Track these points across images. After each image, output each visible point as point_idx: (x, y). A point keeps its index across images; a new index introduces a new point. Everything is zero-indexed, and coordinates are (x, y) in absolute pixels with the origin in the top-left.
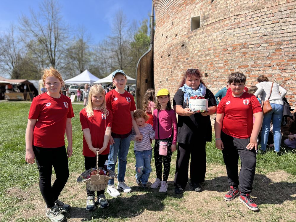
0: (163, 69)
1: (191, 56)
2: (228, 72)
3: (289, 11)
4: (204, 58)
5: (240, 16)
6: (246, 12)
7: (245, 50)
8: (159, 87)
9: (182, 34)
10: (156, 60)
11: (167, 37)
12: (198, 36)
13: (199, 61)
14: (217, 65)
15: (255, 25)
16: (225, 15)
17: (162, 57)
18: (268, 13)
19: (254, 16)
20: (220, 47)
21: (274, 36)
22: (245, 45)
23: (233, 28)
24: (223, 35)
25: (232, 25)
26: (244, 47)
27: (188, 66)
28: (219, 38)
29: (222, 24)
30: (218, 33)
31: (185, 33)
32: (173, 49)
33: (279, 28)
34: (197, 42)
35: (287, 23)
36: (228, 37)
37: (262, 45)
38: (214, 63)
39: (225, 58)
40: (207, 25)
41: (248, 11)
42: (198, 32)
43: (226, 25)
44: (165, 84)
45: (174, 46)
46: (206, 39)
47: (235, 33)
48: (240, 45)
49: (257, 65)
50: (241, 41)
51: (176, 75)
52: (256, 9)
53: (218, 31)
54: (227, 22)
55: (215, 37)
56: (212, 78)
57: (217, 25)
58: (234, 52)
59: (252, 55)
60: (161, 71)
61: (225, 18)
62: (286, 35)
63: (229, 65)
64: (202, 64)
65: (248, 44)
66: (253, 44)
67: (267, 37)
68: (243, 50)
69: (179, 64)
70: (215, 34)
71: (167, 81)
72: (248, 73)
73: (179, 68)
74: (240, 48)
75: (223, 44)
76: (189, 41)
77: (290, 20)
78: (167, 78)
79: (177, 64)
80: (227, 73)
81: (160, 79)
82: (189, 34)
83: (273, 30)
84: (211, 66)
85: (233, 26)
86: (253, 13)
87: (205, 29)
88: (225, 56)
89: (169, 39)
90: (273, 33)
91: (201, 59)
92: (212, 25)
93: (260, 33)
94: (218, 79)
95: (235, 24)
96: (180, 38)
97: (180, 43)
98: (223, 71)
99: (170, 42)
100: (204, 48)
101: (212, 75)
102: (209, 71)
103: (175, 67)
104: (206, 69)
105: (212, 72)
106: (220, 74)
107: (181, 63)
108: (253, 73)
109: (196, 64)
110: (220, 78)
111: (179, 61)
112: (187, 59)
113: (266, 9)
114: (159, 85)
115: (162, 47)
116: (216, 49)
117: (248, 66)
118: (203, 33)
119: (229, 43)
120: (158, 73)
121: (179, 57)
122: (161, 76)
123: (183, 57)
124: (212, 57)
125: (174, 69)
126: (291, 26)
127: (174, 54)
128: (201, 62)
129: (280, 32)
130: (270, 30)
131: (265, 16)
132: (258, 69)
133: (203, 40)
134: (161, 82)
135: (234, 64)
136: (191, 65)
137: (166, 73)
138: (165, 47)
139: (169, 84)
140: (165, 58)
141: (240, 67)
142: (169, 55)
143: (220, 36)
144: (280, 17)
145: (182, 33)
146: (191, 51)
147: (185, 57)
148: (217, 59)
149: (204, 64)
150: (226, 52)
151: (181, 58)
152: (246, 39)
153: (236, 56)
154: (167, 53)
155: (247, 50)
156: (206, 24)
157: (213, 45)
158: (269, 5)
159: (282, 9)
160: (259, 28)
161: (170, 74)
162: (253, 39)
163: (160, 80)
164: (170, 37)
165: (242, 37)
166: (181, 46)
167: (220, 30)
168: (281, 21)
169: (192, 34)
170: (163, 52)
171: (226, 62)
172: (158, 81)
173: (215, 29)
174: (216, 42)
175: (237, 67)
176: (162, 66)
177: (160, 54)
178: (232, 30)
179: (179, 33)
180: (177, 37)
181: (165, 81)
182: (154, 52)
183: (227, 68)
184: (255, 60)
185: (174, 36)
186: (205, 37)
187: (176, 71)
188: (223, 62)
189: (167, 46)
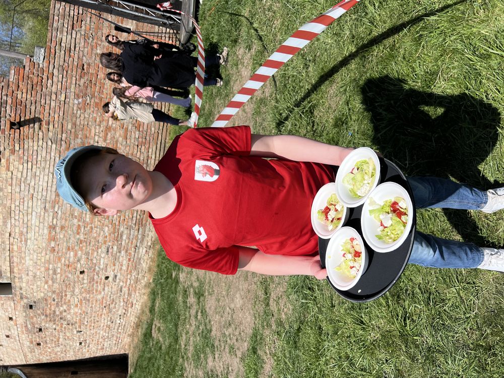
1: (50, 294)
2: (82, 247)
3: (23, 184)
4: (59, 276)
5: (12, 233)
6: (9, 226)
7: (57, 228)
8: (89, 346)
9: (12, 310)
11: (8, 336)
12: (24, 285)
14: (71, 260)
15: (29, 217)
16: (4, 249)
17: (39, 344)
18: (17, 203)
19: (17, 218)
20: (48, 256)
21: (48, 199)
22: (52, 227)
23: (26, 241)
24: (32, 252)
25: (21, 241)
26: (54, 228)
27: (64, 298)
28: (35, 257)
29: (15, 254)
30: (27, 258)
31: (12, 304)
32: (33, 324)
33: (40, 194)
34: (32, 287)
35: (36, 186)
36: (36, 246)
37: (56, 210)
38: (67, 262)
39: (64, 250)
40: (11, 272)
41: (9, 224)
42: (18, 284)
43: (19, 248)
44: (84, 335)
45: (28, 322)
46: (30, 273)
47: (33, 238)
48: (50, 233)
49: (79, 216)
50: (46, 231)
51: (74, 316)
52: (9, 216)
53: (24, 258)
54: (15, 248)
55: (32, 261)
56: (87, 266)
57: (15, 259)
58: (57, 239)
59: (66, 220)
61: (9, 250)
62: (49, 188)
63: (73, 245)
65: (51, 224)
66: (53, 219)
67: (47, 205)
68: (58, 230)
69: (57, 313)
70: (28, 262)
71: (81, 331)
72: (88, 225)
73: (65, 311)
74: (54, 233)
75: (44, 252)
76: (27, 298)
77: (32, 184)
78: (75, 332)
80: (84, 248)
81: (74, 344)
82: (15, 298)
83: (41, 200)
84: (71, 266)
85: (23, 239)
86: (13, 219)
87: (15, 275)
88: (61, 249)
90: (44, 200)
92: (14, 266)
93: (40, 212)
94: (89, 258)
95: (21, 239)
96: (17, 313)
97: (25, 312)
98: (80, 252)
99: (19, 330)
100: (43, 276)
101: (83, 266)
102: (77, 269)
103: (61, 318)
104: (74, 273)
105: (79, 266)
106: (83, 256)
107: (57, 309)
108: (88, 220)
110: (89, 255)
111: (54, 312)
112: (54, 300)
113: (13, 206)
114: (85, 346)
116: (49, 262)
117: (79, 225)
118: (21, 278)
119: (44, 245)
120: (65, 351)
121: (48, 312)
122: (71, 343)
123: (49, 306)
124: (59, 265)
125: (65, 320)
126: (41, 183)
127: (41, 321)
128: (62, 280)
129: (44, 193)
130: (40, 202)
131: (21, 207)
132: (84, 215)
133: (30, 278)
134: (81, 343)
135: (73, 239)
136: (63, 294)
137: (68, 334)
138: (24, 339)
139: (86, 328)
140: (42, 338)
141: (78, 233)
142: (40, 330)
143: (31, 256)
144: (27, 193)
145: (10, 310)
146: (42, 295)
147: (51, 303)
148: (63, 260)
149: (66, 276)
150: (56, 249)
151: (50, 310)
152: (44, 226)
153: (64, 237)
154: (35, 334)
155: (58, 225)
156: (9, 275)
157: (42, 265)
158: (8, 203)
159: (18, 190)
160: (34, 213)
161: (71, 327)
162: (47, 219)
163: (76, 346)
164: (10, 330)
165: (40, 231)
166: (31, 310)
167: (23, 255)
168: (32, 191)
169: (18, 293)
170: (32, 342)
171: (69, 249)
172: (79, 350)
173: (21, 262)
174: (39, 262)
175: (78, 236)
176: (55, 342)
177: (33, 349)
178: (29, 241)
179: (9, 314)
180: (14, 318)
181: (79, 336)
183: (76, 248)
184: (72, 217)
185: (11, 322)
186: (28, 275)
187: (69, 316)
188: (68, 252)
189: (23, 336)
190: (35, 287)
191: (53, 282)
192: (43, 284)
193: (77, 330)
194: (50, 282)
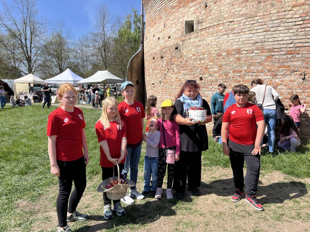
0: (156, 71)
1: (185, 59)
2: (222, 76)
3: (279, 21)
4: (199, 62)
5: (233, 22)
6: (239, 19)
7: (239, 55)
8: (152, 89)
9: (175, 37)
10: (147, 61)
11: (159, 38)
12: (192, 40)
13: (193, 65)
14: (211, 70)
15: (248, 33)
16: (219, 20)
17: (154, 58)
18: (260, 21)
19: (247, 23)
20: (214, 52)
21: (266, 43)
22: (239, 51)
23: (227, 34)
24: (218, 40)
25: (226, 31)
26: (238, 53)
27: (182, 69)
28: (213, 43)
29: (216, 29)
30: (212, 38)
31: (179, 36)
32: (166, 52)
33: (271, 36)
34: (191, 45)
35: (278, 32)
36: (222, 42)
37: (255, 52)
38: (209, 67)
39: (219, 63)
40: (202, 30)
41: (242, 19)
42: (193, 36)
43: (220, 31)
44: (158, 86)
45: (167, 49)
46: (200, 43)
47: (229, 39)
48: (233, 50)
49: (250, 70)
50: (235, 47)
51: (170, 78)
52: (249, 17)
53: (212, 36)
54: (221, 28)
55: (210, 42)
56: (206, 81)
57: (211, 30)
58: (228, 57)
59: (246, 61)
60: (153, 72)
61: (219, 24)
62: (276, 43)
63: (224, 69)
64: (197, 68)
65: (242, 50)
66: (246, 51)
67: (259, 44)
68: (237, 56)
69: (172, 66)
70: (209, 39)
71: (160, 83)
72: (242, 78)
73: (173, 71)
74: (234, 53)
75: (217, 49)
76: (183, 44)
77: (280, 28)
78: (160, 80)
79: (170, 67)
80: (221, 78)
81: (153, 80)
82: (183, 37)
83: (265, 38)
84: (206, 70)
85: (228, 32)
86: (246, 21)
87: (199, 33)
88: (220, 61)
89: (162, 41)
90: (265, 40)
91: (195, 63)
92: (206, 30)
93: (253, 40)
94: (212, 83)
95: (229, 30)
96: (173, 40)
97: (174, 45)
98: (217, 75)
99: (163, 44)
100: (199, 52)
101: (206, 79)
102: (204, 75)
103: (169, 69)
104: (201, 73)
105: (206, 76)
106: (215, 78)
107: (175, 66)
108: (247, 78)
109: (190, 67)
110: (215, 82)
111: (173, 64)
112: (181, 63)
113: (258, 18)
114: (152, 87)
115: (154, 48)
116: (210, 54)
117: (241, 71)
118: (197, 37)
119: (224, 48)
120: (149, 75)
121: (173, 60)
122: (154, 78)
123: (177, 60)
124: (207, 62)
125: (167, 72)
126: (281, 35)
127: (167, 56)
128: (195, 65)
129: (271, 40)
130: (262, 38)
131: (258, 24)
132: (251, 74)
133: (197, 44)
134: (153, 84)
135: (229, 68)
136: (185, 68)
137: (159, 75)
138: (157, 48)
139: (162, 86)
140: (157, 59)
141: (234, 72)
142: (162, 57)
143: (214, 40)
144: (271, 26)
145: (175, 35)
146: (185, 54)
147: (179, 61)
148: (211, 64)
149: (198, 68)
150: (220, 57)
151: (174, 61)
152: (240, 45)
153: (230, 61)
154: (160, 55)
155: (241, 55)
156: (200, 28)
157: (207, 49)
158: (261, 14)
159: (273, 18)
160: (251, 35)
161: (163, 76)
162: (246, 46)
163: (152, 82)
164: (162, 39)
165: (235, 43)
166: (175, 49)
167: (214, 35)
168: (272, 29)
169: (186, 38)
170: (155, 54)
171: (220, 66)
172: (150, 83)
173: (209, 34)
174: (210, 46)
175: (231, 72)
176: (155, 68)
177: (151, 56)
178: (226, 36)
179: (173, 35)
180: (170, 39)
181: (158, 83)
182: (145, 52)
183: (221, 72)
184: (248, 65)
185: (167, 38)
186: (200, 41)
187: (170, 74)
188: (217, 67)
189: (159, 48)
190: (190, 48)
191: (194, 60)
192: (192, 53)
193: (161, 81)
194: (194, 58)
